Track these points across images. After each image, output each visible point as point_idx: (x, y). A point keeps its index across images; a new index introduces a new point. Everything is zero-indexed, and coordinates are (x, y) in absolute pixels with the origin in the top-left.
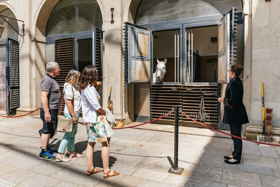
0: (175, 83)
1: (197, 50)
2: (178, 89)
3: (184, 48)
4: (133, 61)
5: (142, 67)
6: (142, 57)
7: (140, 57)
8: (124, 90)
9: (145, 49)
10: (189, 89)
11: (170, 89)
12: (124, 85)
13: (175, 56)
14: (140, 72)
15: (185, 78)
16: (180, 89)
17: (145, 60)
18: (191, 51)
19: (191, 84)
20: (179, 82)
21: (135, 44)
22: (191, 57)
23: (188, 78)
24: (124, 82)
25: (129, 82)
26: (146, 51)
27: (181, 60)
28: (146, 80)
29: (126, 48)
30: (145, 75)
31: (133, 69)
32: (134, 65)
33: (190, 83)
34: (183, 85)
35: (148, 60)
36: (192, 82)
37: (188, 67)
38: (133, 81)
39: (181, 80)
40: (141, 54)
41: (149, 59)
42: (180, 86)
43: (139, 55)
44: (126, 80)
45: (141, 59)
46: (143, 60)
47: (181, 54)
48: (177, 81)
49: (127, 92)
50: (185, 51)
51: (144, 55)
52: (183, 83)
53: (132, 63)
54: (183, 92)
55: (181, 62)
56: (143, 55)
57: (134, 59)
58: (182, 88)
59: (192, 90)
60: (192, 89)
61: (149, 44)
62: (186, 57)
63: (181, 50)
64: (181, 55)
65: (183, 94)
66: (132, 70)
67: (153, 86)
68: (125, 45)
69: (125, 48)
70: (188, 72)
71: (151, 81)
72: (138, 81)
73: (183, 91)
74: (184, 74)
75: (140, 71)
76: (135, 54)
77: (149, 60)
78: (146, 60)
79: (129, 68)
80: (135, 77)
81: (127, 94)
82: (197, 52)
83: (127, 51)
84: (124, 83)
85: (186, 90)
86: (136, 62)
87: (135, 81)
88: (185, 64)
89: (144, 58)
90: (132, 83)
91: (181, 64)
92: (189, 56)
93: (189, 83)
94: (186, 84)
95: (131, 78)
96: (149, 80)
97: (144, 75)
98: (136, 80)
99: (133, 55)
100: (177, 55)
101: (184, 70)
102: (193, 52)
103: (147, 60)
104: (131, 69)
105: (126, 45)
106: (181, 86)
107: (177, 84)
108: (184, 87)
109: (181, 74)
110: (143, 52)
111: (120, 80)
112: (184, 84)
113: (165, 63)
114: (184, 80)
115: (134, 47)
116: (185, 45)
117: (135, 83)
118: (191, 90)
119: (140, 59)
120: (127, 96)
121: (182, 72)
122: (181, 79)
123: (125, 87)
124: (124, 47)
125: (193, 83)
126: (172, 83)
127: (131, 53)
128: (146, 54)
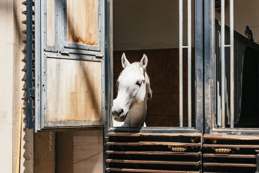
0: (181, 128)
1: (247, 28)
2: (189, 149)
3: (206, 21)
4: (52, 64)
5: (79, 79)
6: (77, 48)
7: (71, 51)
8: (23, 151)
9: (88, 26)
10: (223, 149)
11: (166, 148)
12: (23, 134)
13: (181, 47)
14: (73, 95)
15: (209, 115)
16: (197, 149)
17: (87, 57)
18: (227, 29)
19: (230, 133)
20: (194, 125)
21: (56, 11)
22: (227, 50)
23: (221, 113)
24: (24, 125)
25: (37, 128)
26: (91, 31)
27: (199, 58)
28: (92, 120)
29: (30, 22)
30: (89, 104)
31: (50, 87)
32: (54, 73)
33: (227, 130)
34: (206, 136)
35: (97, 57)
36: (232, 126)
37: (219, 78)
38: (50, 125)
39: (199, 120)
40: (76, 40)
41: (102, 54)
42: (194, 138)
43: (70, 42)
44: (30, 122)
45: (74, 57)
46: (81, 59)
47: (199, 39)
48: (186, 125)
49: (31, 156)
50: (210, 31)
51: (84, 42)
52: (205, 129)
53: (46, 68)
54: (203, 157)
55: (199, 65)
56: (80, 43)
57: (54, 55)
58: (200, 144)
59: (234, 151)
60: (232, 148)
61: (99, 9)
62: (213, 51)
63: (199, 27)
64: (199, 44)
65: (205, 164)
66: (48, 91)
67: (111, 138)
68: (25, 13)
69: (24, 23)
70: (220, 94)
71: (106, 122)
72: (65, 122)
73: (206, 155)
74: (209, 101)
75: (72, 93)
76: (56, 40)
77: (101, 58)
78: (90, 58)
79: (37, 82)
80: (56, 111)
81: (31, 162)
82: (248, 31)
83: (31, 32)
84: (25, 130)
85: (214, 152)
86: (58, 66)
87: (56, 122)
88: (211, 72)
89: (85, 52)
90: (46, 130)
91: (199, 70)
92: (223, 46)
93: (224, 129)
94: (215, 133)
95: (43, 113)
96: (101, 120)
97: (86, 105)
98: (61, 122)
99: (51, 42)
100: (185, 43)
101: (208, 91)
102: (235, 32)
103: (95, 59)
104: (43, 88)
105: (30, 13)
106: (197, 140)
107: (188, 132)
108: (208, 141)
109: (199, 101)
110: (82, 32)
111: (10, 118)
112: (208, 133)
113: (145, 66)
114: (208, 122)
115: (53, 19)
116: (209, 14)
117: (58, 128)
118: (228, 150)
119: (72, 56)
120: (32, 168)
121: (201, 95)
122: (197, 118)
123: (27, 142)
124: (23, 18)
125: (235, 130)
126: (171, 129)
127: (46, 36)
128: (92, 40)
